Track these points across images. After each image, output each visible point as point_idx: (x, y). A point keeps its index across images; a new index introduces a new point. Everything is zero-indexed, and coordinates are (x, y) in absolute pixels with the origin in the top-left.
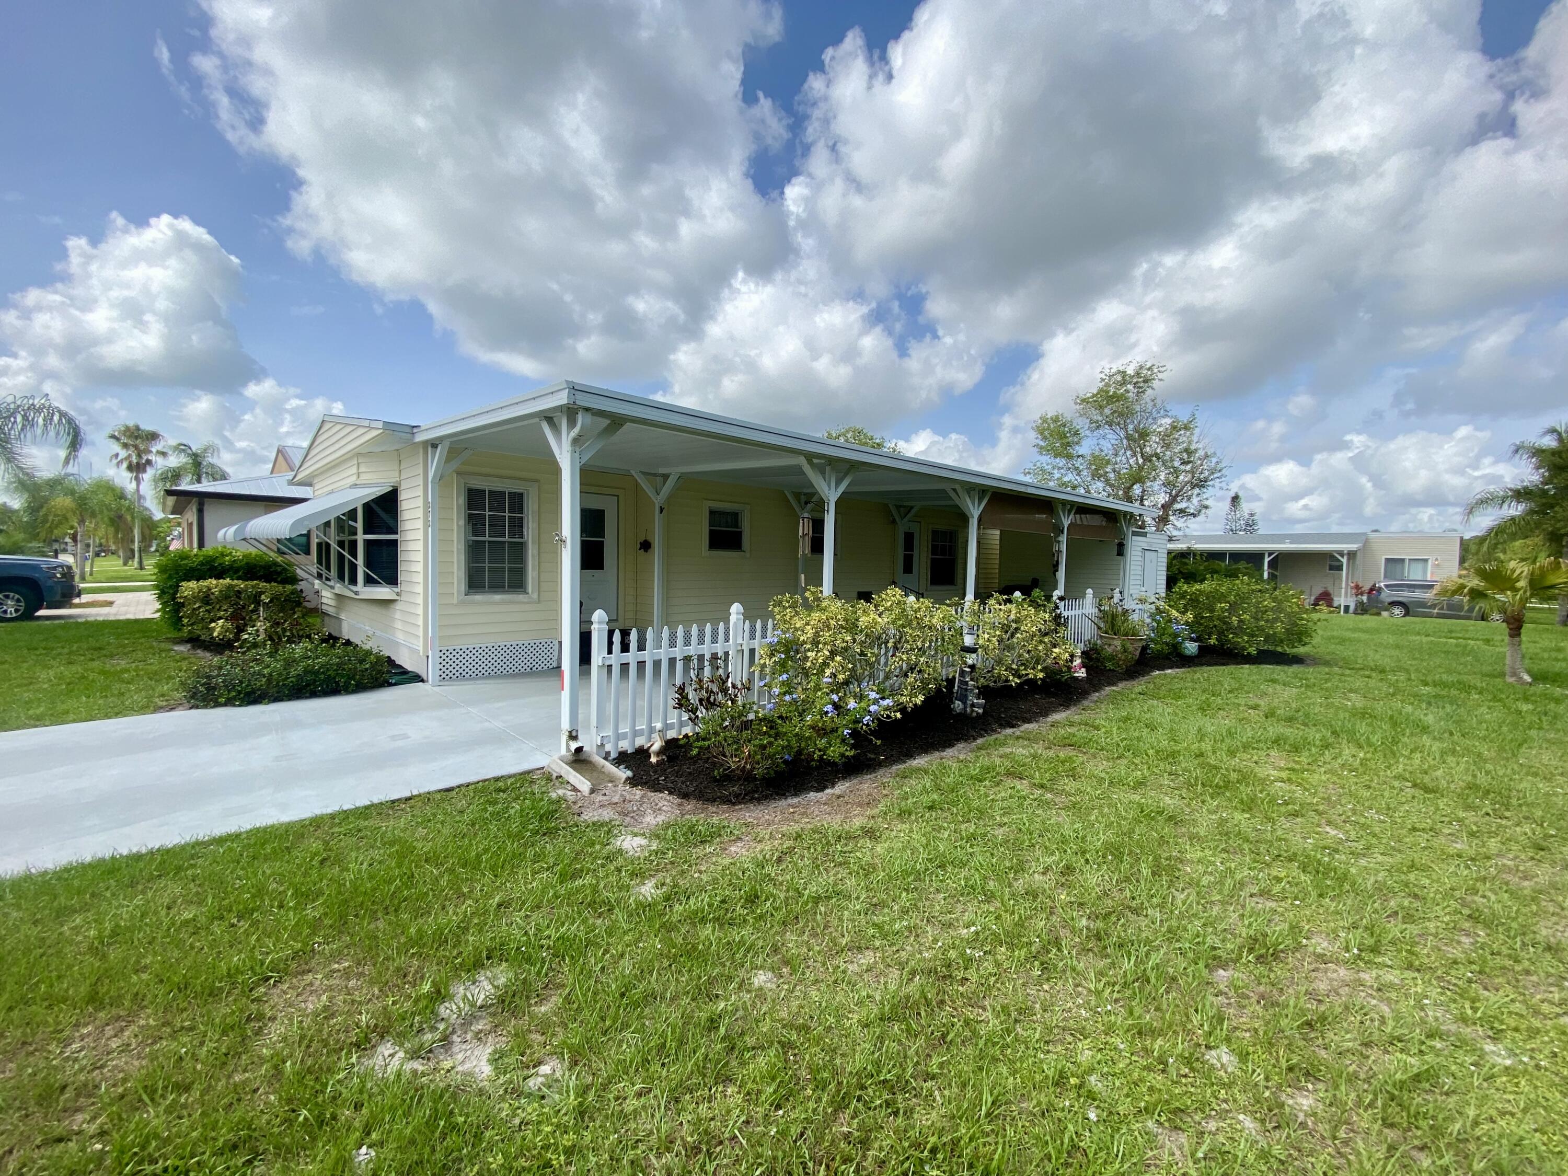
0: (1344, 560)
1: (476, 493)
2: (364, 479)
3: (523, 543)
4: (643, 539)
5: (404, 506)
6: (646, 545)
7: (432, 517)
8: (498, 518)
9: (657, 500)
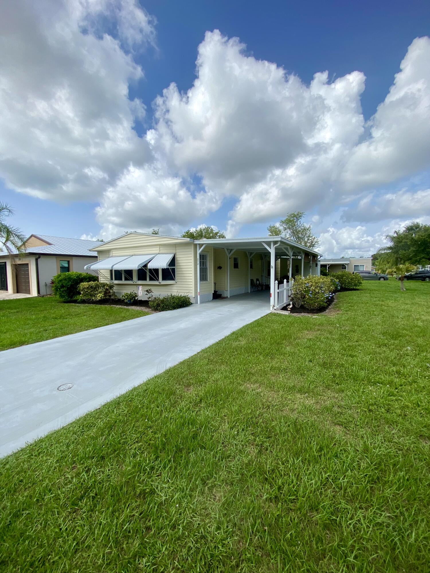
0: (347, 266)
1: (200, 256)
2: (161, 252)
3: (207, 268)
4: (218, 266)
5: (178, 259)
6: (220, 268)
7: (198, 262)
8: (203, 262)
9: (229, 256)
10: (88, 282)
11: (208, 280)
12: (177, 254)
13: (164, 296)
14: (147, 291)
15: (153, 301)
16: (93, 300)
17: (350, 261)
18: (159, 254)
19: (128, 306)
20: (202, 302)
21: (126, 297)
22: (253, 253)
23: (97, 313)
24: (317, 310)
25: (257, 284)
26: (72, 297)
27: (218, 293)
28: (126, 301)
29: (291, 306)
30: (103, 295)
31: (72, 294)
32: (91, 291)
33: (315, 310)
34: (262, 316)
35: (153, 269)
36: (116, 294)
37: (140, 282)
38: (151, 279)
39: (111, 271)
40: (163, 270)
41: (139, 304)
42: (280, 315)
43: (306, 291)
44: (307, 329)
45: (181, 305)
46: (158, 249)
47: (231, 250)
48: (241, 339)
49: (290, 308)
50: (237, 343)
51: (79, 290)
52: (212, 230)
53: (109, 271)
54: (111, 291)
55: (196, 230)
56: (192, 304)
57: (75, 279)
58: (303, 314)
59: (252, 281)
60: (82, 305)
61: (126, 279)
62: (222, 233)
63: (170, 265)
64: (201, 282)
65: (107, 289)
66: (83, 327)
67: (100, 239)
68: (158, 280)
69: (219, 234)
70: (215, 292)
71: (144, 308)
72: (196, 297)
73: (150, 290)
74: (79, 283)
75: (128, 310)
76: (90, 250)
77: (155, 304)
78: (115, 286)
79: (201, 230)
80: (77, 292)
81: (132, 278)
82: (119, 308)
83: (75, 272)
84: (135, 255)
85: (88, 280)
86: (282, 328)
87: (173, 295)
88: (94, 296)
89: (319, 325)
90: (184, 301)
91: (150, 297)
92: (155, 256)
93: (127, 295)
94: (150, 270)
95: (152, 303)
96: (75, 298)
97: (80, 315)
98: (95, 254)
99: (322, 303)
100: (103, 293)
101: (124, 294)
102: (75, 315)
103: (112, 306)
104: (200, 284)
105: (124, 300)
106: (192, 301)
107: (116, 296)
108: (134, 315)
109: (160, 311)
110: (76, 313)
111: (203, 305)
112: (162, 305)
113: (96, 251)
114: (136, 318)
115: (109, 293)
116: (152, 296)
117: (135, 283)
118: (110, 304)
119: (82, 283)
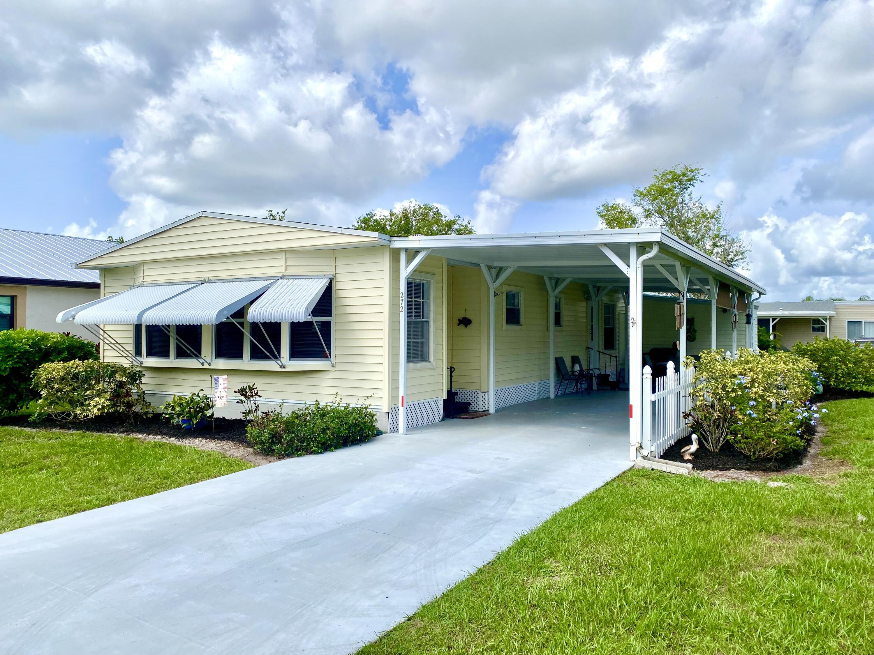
0: (827, 324)
1: (409, 284)
2: (291, 271)
3: (428, 322)
4: (461, 316)
5: (342, 294)
6: (465, 322)
7: (403, 304)
8: (417, 303)
9: (493, 287)
10: (65, 360)
11: (431, 359)
12: (339, 278)
13: (295, 408)
14: (242, 392)
15: (261, 425)
16: (76, 415)
17: (835, 309)
18: (283, 277)
19: (182, 438)
20: (411, 428)
21: (178, 409)
22: (564, 280)
23: (84, 460)
24: (776, 460)
25: (573, 372)
26: (13, 407)
27: (458, 399)
28: (176, 421)
29: (694, 447)
30: (108, 403)
31: (13, 397)
32: (74, 389)
33: (770, 460)
34: (608, 479)
35: (265, 324)
36: (148, 399)
37: (222, 364)
38: (256, 355)
39: (138, 328)
40: (295, 327)
41: (218, 433)
42: (662, 476)
43: (735, 401)
44: (762, 529)
45: (348, 437)
46: (281, 262)
47: (500, 270)
48: (550, 563)
49: (692, 454)
50: (542, 582)
51: (37, 385)
52: (438, 214)
53: (131, 328)
54: (135, 390)
55: (392, 214)
56: (379, 433)
57: (26, 351)
58: (733, 473)
59: (559, 362)
60: (43, 432)
61: (181, 354)
62: (465, 223)
63: (315, 312)
64: (411, 365)
65: (121, 385)
66: (31, 510)
67: (115, 237)
68: (276, 357)
69: (456, 227)
70: (451, 394)
71: (232, 444)
72: (393, 413)
73: (251, 389)
74: (36, 365)
75: (180, 450)
76: (78, 266)
77: (266, 436)
78: (146, 373)
79: (405, 215)
80: (28, 390)
81: (200, 353)
82: (155, 445)
83: (27, 330)
84: (211, 281)
85: (65, 354)
86: (683, 523)
87: (322, 404)
88: (82, 405)
89: (800, 514)
90: (356, 425)
91: (250, 412)
92: (271, 284)
93: (180, 402)
94: (254, 325)
95: (256, 431)
96: (23, 410)
97: (28, 467)
98: (93, 277)
99: (789, 438)
100: (108, 396)
101: (170, 400)
102: (14, 467)
103: (133, 435)
104: (407, 370)
105: (172, 416)
106: (381, 424)
107: (148, 405)
108: (198, 470)
109: (281, 457)
110: (16, 460)
111: (416, 436)
112: (286, 438)
113: (96, 268)
114: (203, 479)
115: (128, 394)
116: (257, 408)
117: (206, 366)
118: (128, 431)
119: (46, 365)
